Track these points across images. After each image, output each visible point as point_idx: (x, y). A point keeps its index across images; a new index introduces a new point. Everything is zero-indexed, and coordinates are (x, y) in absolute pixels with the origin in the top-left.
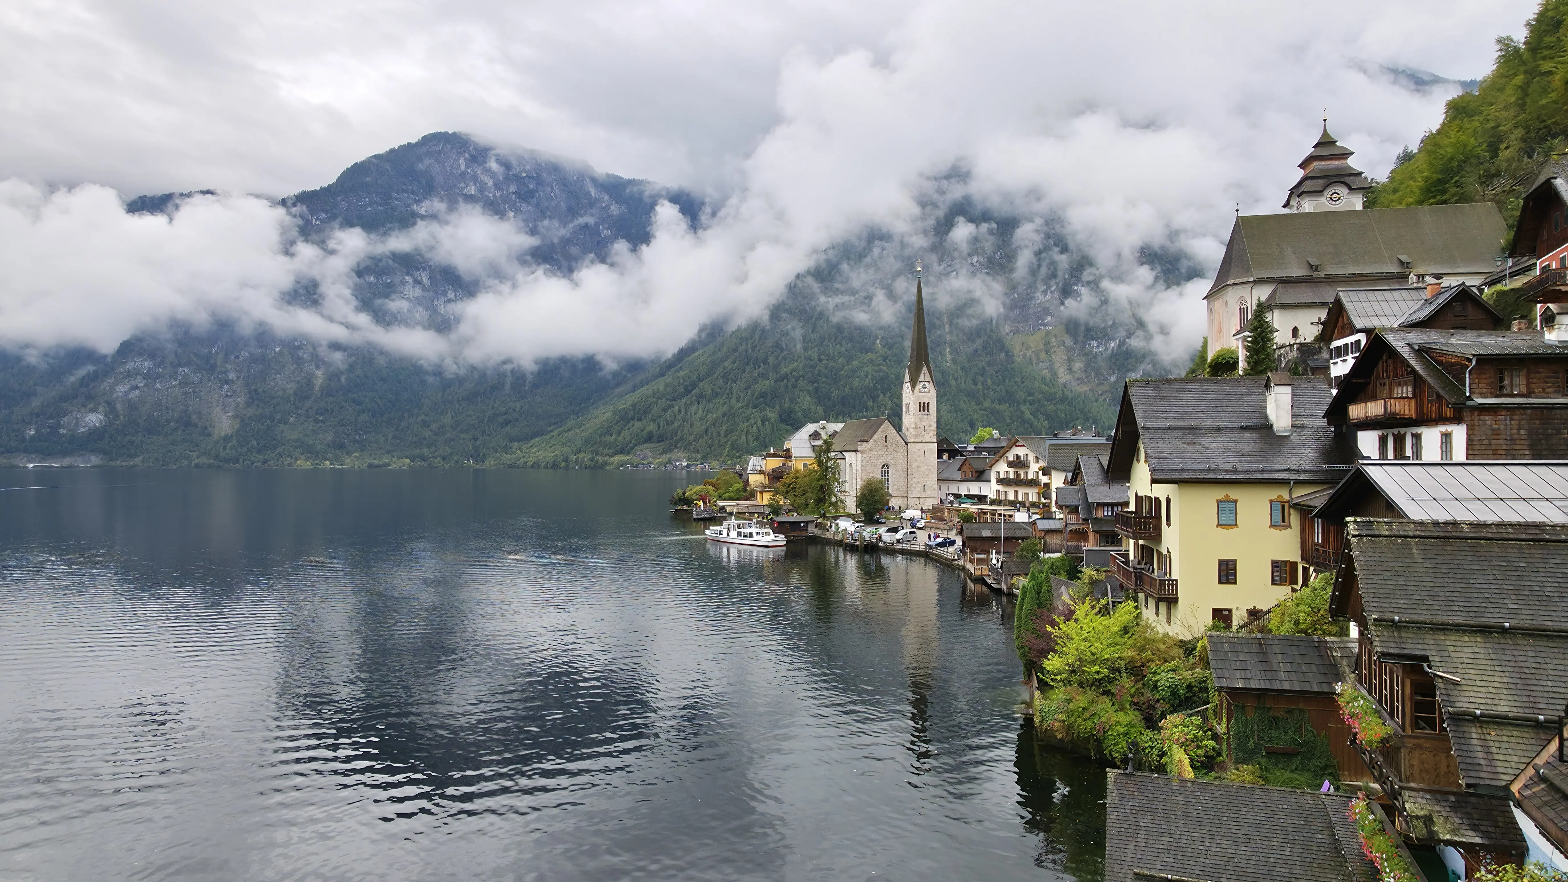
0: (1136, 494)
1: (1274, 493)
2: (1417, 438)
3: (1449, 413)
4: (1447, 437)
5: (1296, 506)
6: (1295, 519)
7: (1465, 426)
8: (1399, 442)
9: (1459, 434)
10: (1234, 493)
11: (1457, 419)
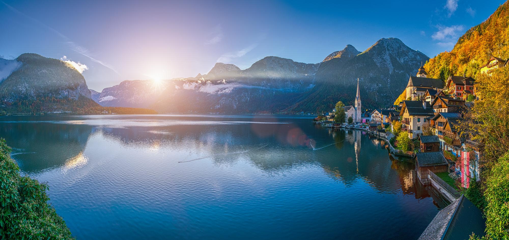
0: (404, 118)
1: (425, 117)
2: (441, 110)
3: (445, 107)
4: (445, 110)
5: (427, 119)
6: (427, 121)
7: (447, 108)
8: (439, 110)
9: (447, 109)
10: (420, 117)
11: (446, 108)
